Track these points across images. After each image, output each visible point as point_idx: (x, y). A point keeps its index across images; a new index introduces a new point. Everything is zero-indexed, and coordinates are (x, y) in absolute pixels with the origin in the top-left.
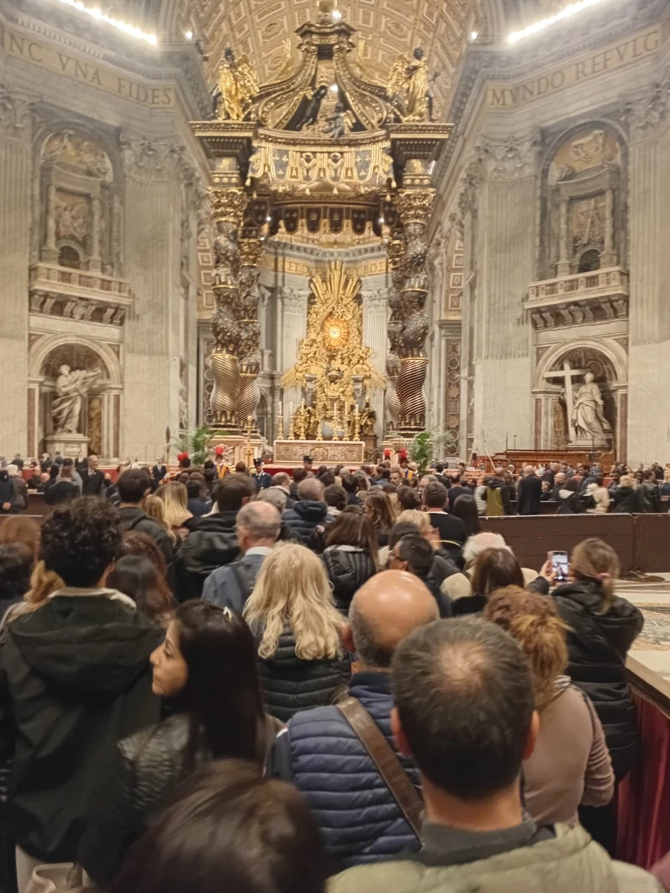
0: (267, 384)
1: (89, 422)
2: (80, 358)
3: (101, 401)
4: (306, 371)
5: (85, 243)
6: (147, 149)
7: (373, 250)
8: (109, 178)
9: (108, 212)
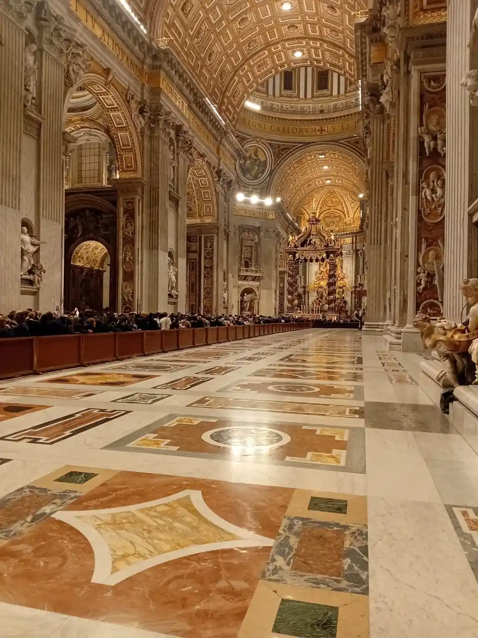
0: (303, 290)
1: (251, 308)
2: (249, 291)
3: (254, 303)
4: (319, 284)
5: (250, 259)
6: (267, 231)
7: (347, 234)
8: (257, 241)
9: (257, 251)
